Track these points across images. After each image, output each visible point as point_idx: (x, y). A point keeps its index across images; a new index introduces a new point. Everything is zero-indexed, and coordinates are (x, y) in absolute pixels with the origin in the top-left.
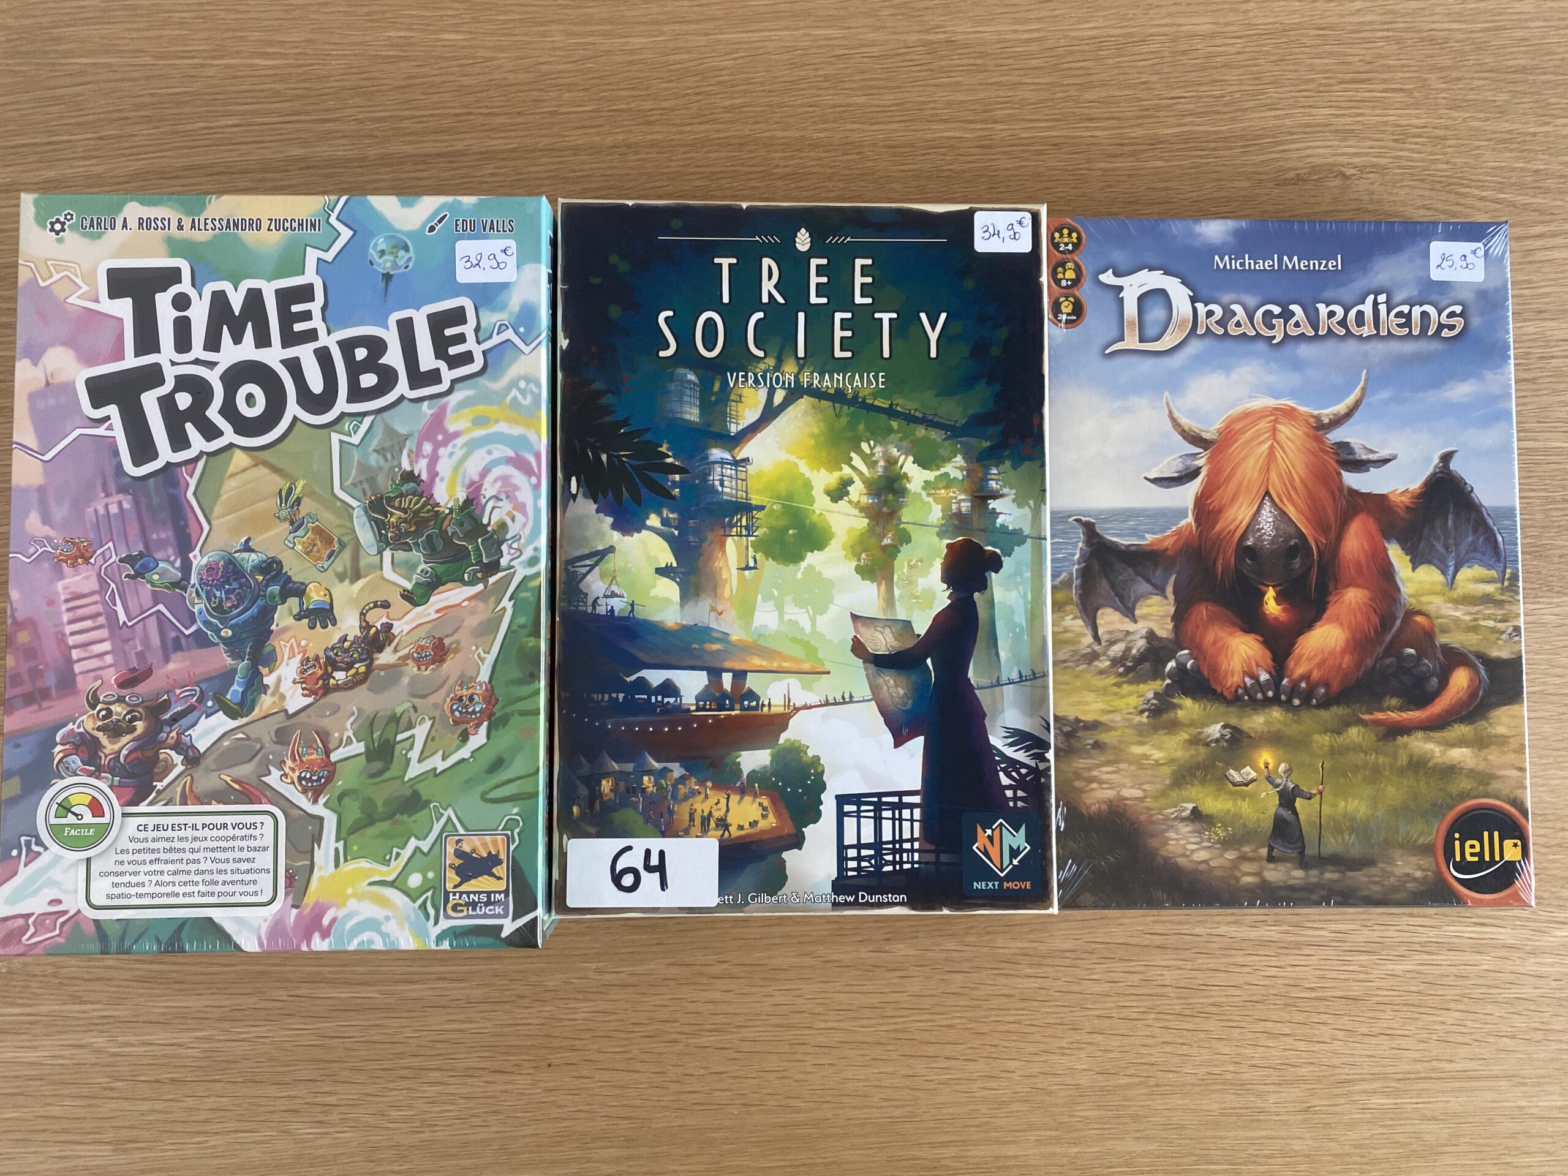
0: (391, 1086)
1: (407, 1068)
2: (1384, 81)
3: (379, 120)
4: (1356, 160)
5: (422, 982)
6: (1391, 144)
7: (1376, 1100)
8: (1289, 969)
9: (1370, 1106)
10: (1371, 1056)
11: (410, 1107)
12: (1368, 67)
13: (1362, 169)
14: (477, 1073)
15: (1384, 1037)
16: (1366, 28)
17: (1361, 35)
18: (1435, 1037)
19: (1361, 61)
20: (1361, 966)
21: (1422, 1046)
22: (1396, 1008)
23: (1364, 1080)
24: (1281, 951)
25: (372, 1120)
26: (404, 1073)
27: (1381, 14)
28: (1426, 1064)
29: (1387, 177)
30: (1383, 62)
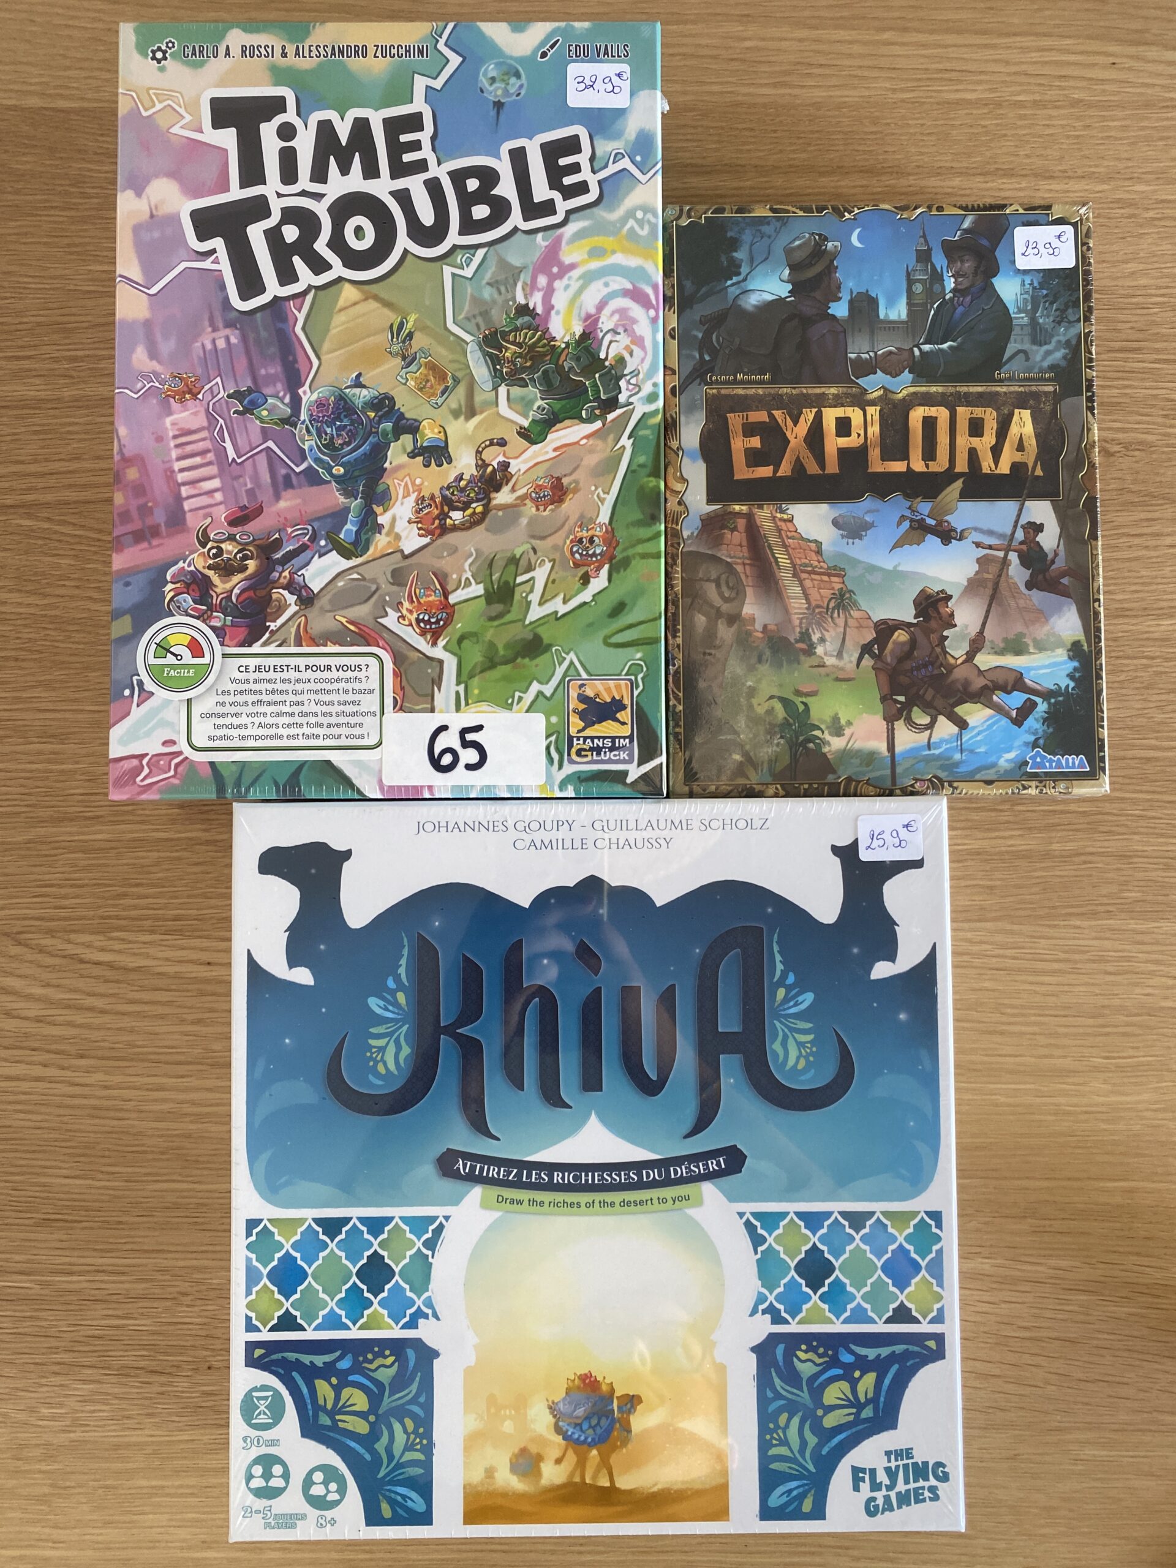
0: (44, 1381)
1: (59, 1363)
2: (1157, 351)
3: (74, 359)
4: (1120, 436)
5: (80, 1273)
6: (1160, 420)
7: (1089, 1452)
8: (1003, 1306)
9: (1082, 1457)
10: (1087, 1404)
11: (61, 1405)
12: (1141, 336)
13: (1127, 446)
14: (132, 1372)
15: (1101, 1384)
16: (1139, 293)
17: (1134, 300)
18: (1157, 1387)
19: (1132, 328)
20: (1081, 1306)
21: (1141, 1395)
22: (1118, 1353)
23: (1078, 1429)
24: (995, 1286)
25: (22, 1416)
26: (56, 1368)
27: (1157, 278)
28: (1145, 1415)
29: (1154, 456)
30: (1155, 330)
